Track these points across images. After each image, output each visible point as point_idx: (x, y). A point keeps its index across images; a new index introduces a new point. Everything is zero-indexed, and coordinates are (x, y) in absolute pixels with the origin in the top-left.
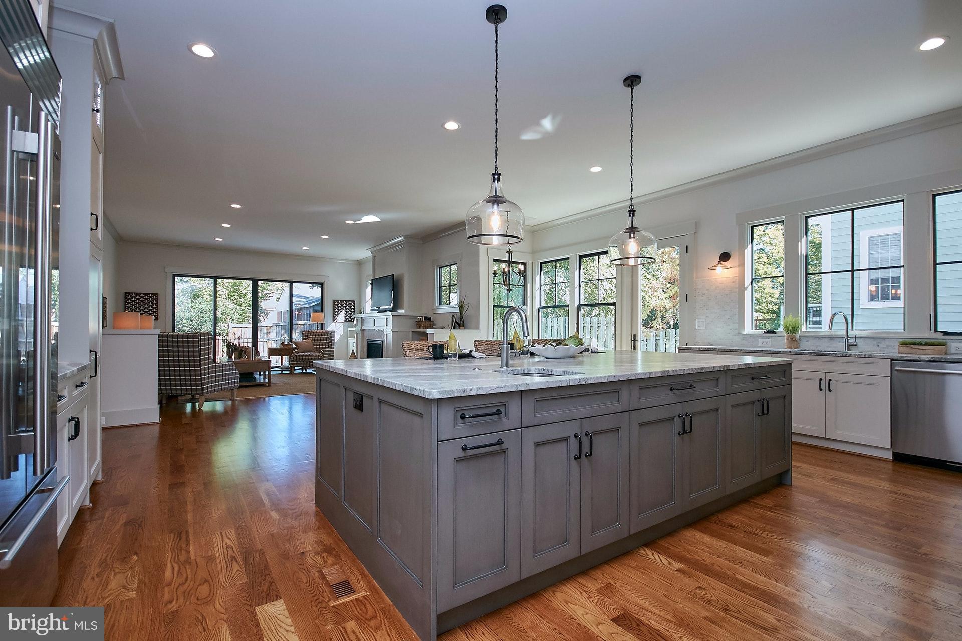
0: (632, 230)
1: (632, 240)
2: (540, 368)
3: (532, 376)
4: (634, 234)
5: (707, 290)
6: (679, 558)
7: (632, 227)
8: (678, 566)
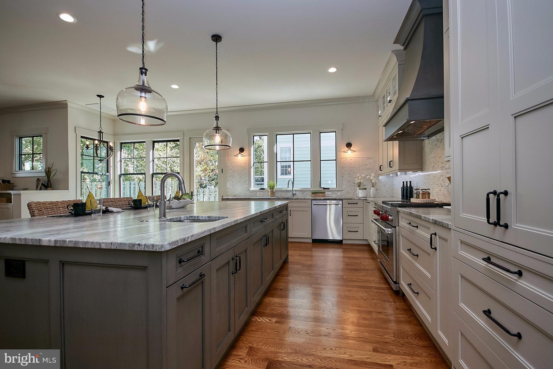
0: (217, 129)
1: (217, 134)
2: (188, 216)
3: (184, 222)
4: (218, 131)
5: (233, 167)
6: (273, 316)
7: (217, 126)
8: (274, 320)
